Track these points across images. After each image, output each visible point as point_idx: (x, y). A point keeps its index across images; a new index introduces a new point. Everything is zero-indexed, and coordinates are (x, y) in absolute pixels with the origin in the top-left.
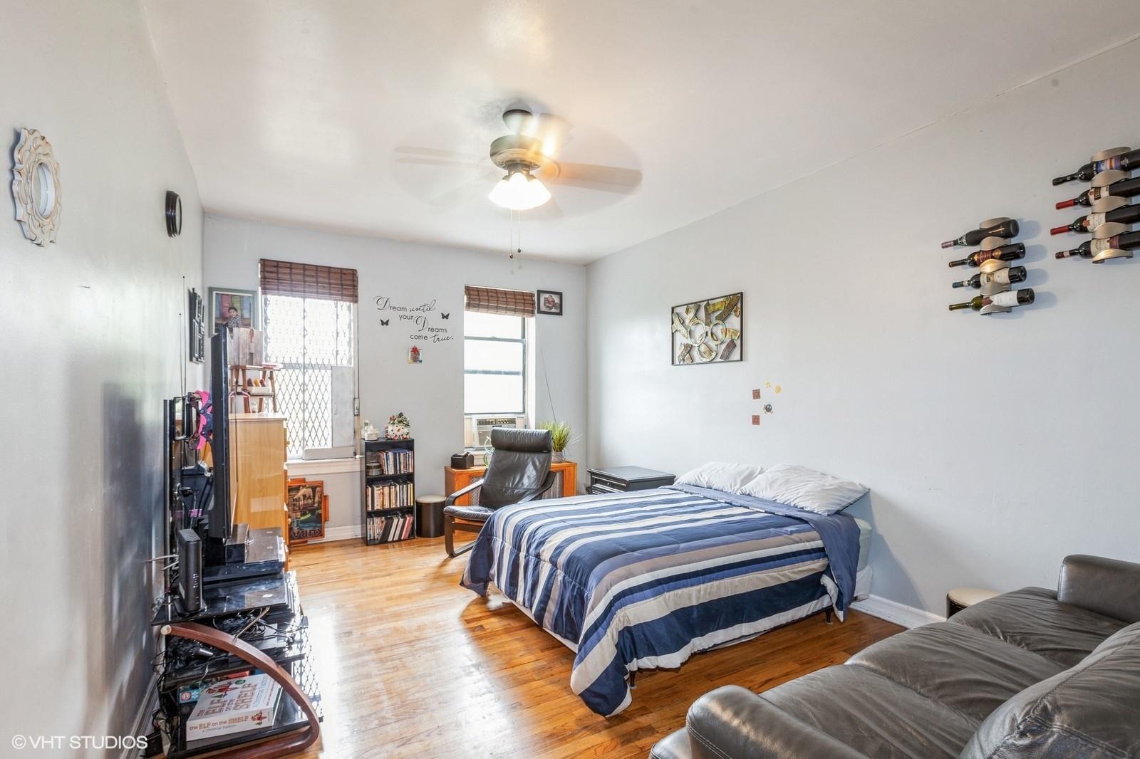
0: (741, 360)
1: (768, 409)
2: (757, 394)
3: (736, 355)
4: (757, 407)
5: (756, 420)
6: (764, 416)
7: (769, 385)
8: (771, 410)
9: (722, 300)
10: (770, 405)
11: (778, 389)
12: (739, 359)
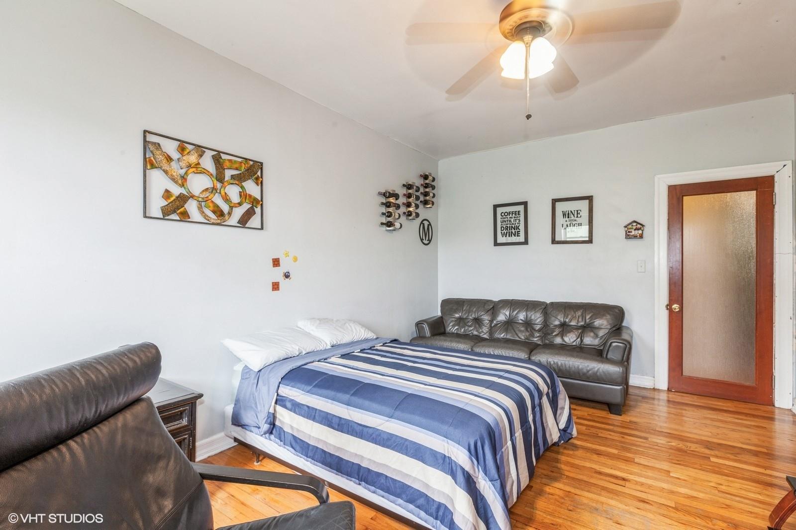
0: (262, 228)
1: (287, 276)
2: (276, 263)
3: (255, 221)
4: (277, 275)
5: (276, 286)
6: (283, 283)
7: (287, 255)
8: (289, 276)
9: (240, 160)
10: (288, 273)
11: (295, 259)
12: (260, 228)
